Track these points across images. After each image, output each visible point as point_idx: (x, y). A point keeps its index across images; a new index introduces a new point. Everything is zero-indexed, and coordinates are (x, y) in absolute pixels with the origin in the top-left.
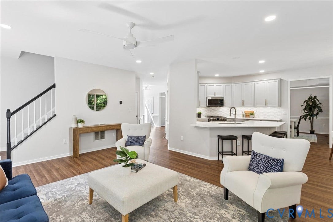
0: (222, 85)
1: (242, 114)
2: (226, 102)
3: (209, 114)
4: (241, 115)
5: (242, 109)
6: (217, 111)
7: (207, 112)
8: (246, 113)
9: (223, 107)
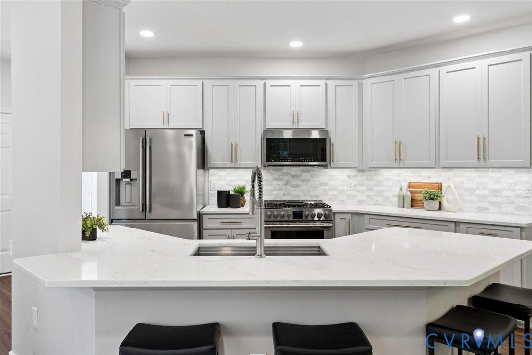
0: (322, 83)
1: (399, 196)
2: (338, 148)
3: (281, 193)
4: (396, 199)
5: (399, 174)
6: (309, 181)
7: (272, 188)
8: (412, 192)
9: (325, 166)
